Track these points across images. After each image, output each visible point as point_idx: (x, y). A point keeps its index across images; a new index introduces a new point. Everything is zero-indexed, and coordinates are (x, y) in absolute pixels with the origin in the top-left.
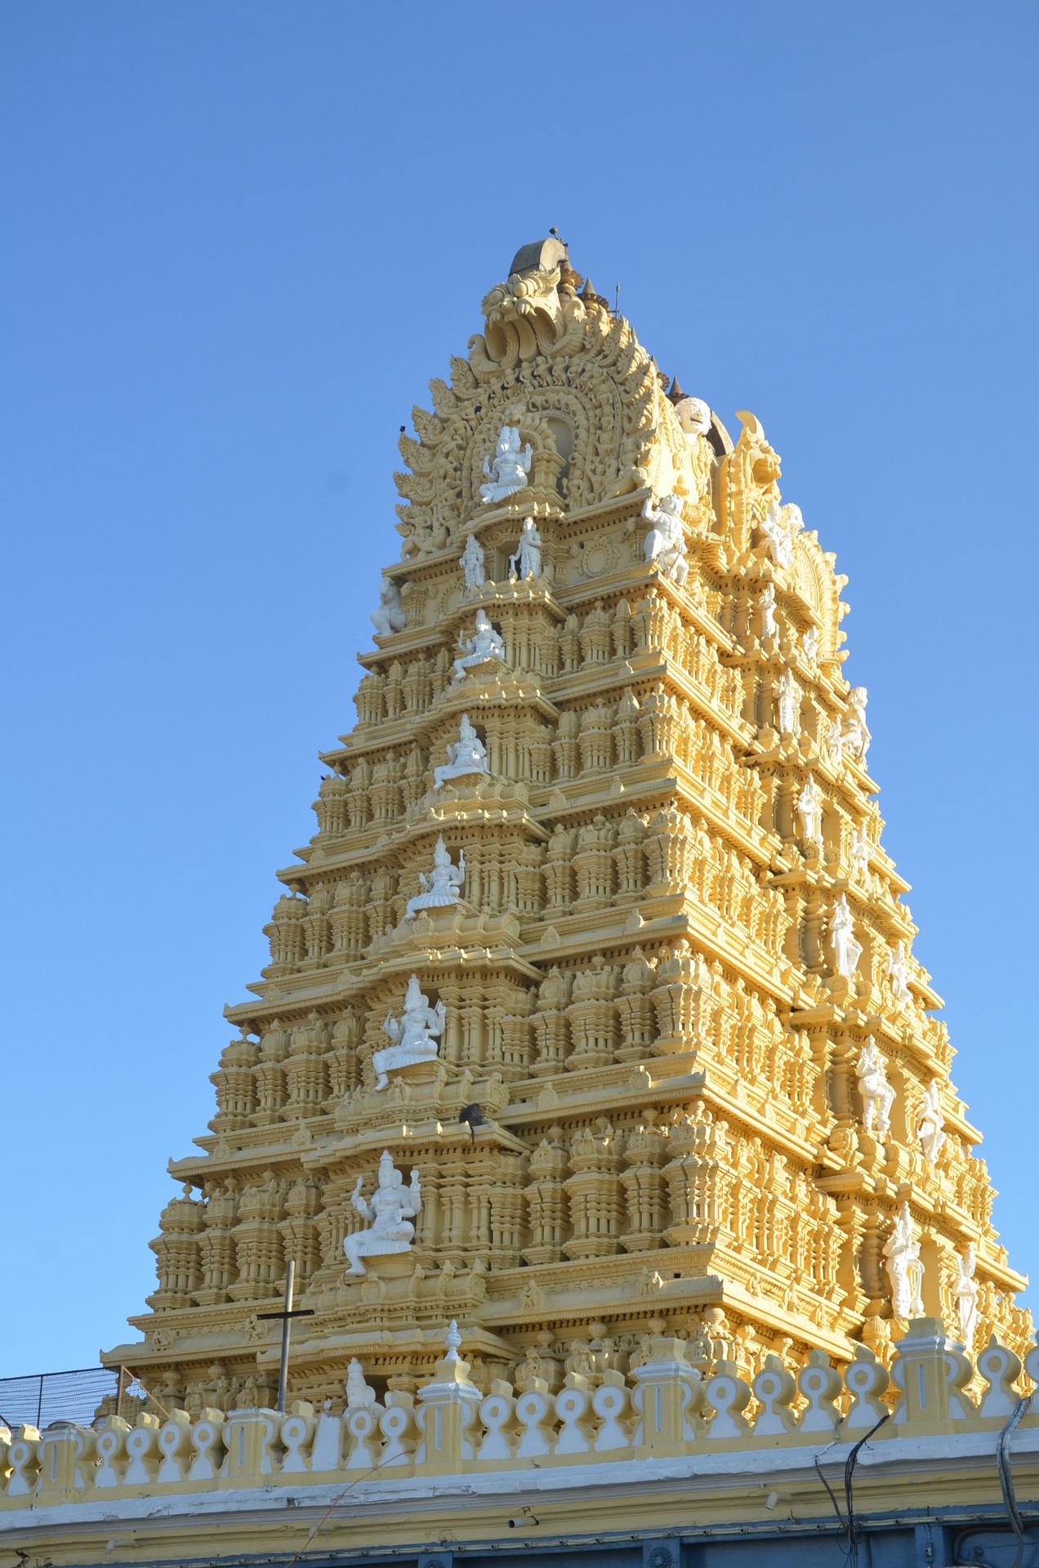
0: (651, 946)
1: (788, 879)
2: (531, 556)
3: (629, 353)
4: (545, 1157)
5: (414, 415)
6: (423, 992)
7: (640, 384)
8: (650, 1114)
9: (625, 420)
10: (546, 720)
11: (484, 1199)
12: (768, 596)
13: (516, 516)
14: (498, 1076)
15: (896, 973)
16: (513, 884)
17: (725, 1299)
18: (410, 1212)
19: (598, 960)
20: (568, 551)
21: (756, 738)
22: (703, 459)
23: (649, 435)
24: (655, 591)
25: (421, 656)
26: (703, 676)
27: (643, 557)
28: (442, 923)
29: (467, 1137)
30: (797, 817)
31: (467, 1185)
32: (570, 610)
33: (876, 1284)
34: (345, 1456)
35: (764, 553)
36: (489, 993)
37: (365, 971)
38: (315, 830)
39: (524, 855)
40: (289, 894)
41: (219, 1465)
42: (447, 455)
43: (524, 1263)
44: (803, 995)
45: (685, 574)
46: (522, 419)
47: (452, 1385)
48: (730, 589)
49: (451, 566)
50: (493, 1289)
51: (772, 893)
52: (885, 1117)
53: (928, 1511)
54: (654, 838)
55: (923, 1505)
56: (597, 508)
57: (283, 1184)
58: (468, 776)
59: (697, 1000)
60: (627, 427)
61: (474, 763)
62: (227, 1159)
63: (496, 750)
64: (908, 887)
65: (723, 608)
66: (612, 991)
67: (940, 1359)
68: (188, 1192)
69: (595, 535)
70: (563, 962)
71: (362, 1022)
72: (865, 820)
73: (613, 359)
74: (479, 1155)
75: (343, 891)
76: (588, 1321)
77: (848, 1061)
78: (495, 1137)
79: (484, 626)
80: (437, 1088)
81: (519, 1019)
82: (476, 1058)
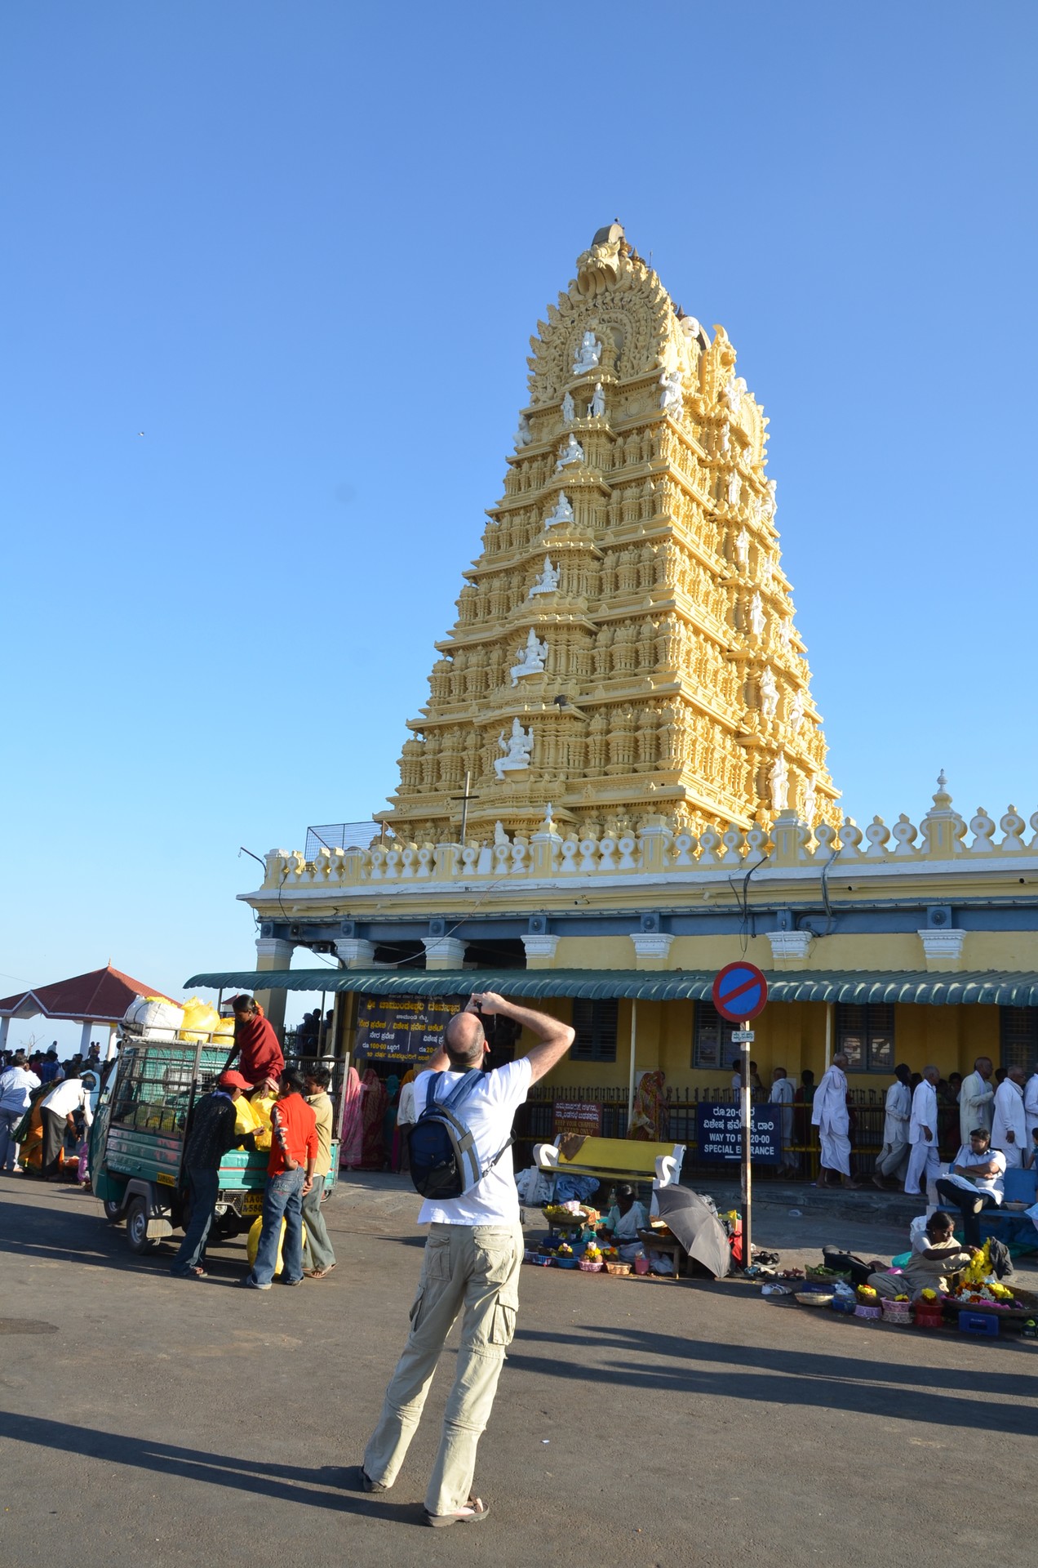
0: (655, 615)
1: (729, 582)
2: (599, 405)
3: (656, 291)
4: (597, 723)
5: (538, 325)
6: (537, 637)
7: (661, 309)
8: (652, 703)
9: (653, 329)
10: (605, 494)
11: (566, 743)
12: (726, 429)
13: (592, 382)
14: (574, 681)
15: (783, 634)
16: (585, 581)
17: (687, 797)
18: (528, 749)
19: (628, 622)
20: (619, 402)
21: (715, 506)
22: (694, 351)
23: (665, 338)
24: (665, 425)
25: (539, 458)
26: (689, 472)
27: (659, 406)
28: (548, 601)
29: (558, 712)
30: (736, 549)
31: (557, 736)
32: (619, 434)
33: (764, 792)
34: (494, 868)
35: (725, 405)
36: (571, 638)
37: (507, 625)
38: (483, 551)
39: (591, 566)
40: (469, 585)
41: (432, 870)
42: (555, 348)
43: (585, 776)
44: (734, 644)
45: (682, 416)
46: (596, 327)
47: (548, 835)
48: (705, 424)
49: (556, 409)
50: (569, 788)
51: (720, 589)
52: (774, 708)
53: (784, 904)
54: (660, 559)
55: (782, 901)
56: (636, 378)
57: (464, 733)
58: (563, 523)
59: (678, 645)
60: (654, 333)
61: (566, 517)
62: (436, 719)
63: (578, 509)
64: (792, 588)
65: (701, 435)
66: (634, 638)
67: (795, 830)
68: (416, 736)
69: (634, 393)
70: (610, 623)
71: (505, 652)
72: (772, 552)
73: (646, 293)
74: (563, 721)
75: (496, 583)
76: (617, 806)
77: (756, 678)
78: (572, 712)
79: (573, 443)
80: (543, 686)
81: (586, 652)
82: (563, 672)
